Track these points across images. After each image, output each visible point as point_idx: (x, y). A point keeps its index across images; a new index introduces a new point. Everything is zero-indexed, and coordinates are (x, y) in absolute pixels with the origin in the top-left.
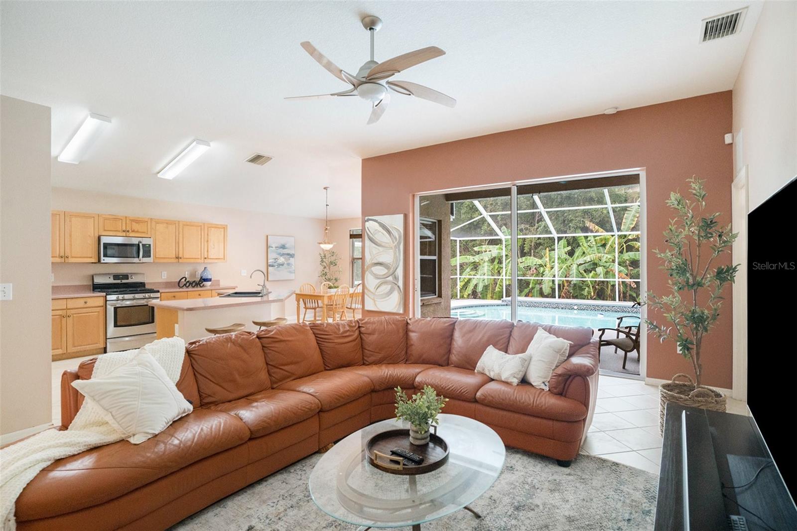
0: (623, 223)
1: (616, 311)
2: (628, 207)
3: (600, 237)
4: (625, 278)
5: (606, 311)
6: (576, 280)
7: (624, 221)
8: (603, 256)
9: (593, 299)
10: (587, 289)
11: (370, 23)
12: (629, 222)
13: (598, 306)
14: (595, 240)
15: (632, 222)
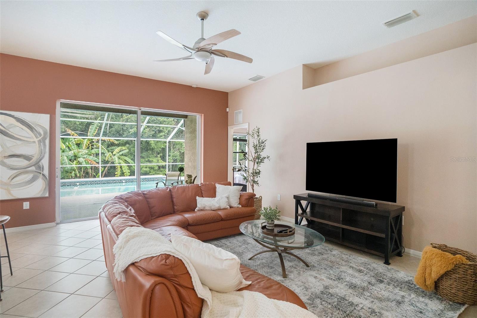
0: (89, 131)
1: (104, 184)
2: (93, 122)
3: (77, 139)
4: (95, 164)
5: (98, 184)
6: (69, 167)
7: (89, 130)
8: (83, 151)
9: (73, 178)
10: (74, 172)
11: (203, 16)
12: (93, 131)
13: (93, 182)
14: (75, 141)
15: (94, 131)
